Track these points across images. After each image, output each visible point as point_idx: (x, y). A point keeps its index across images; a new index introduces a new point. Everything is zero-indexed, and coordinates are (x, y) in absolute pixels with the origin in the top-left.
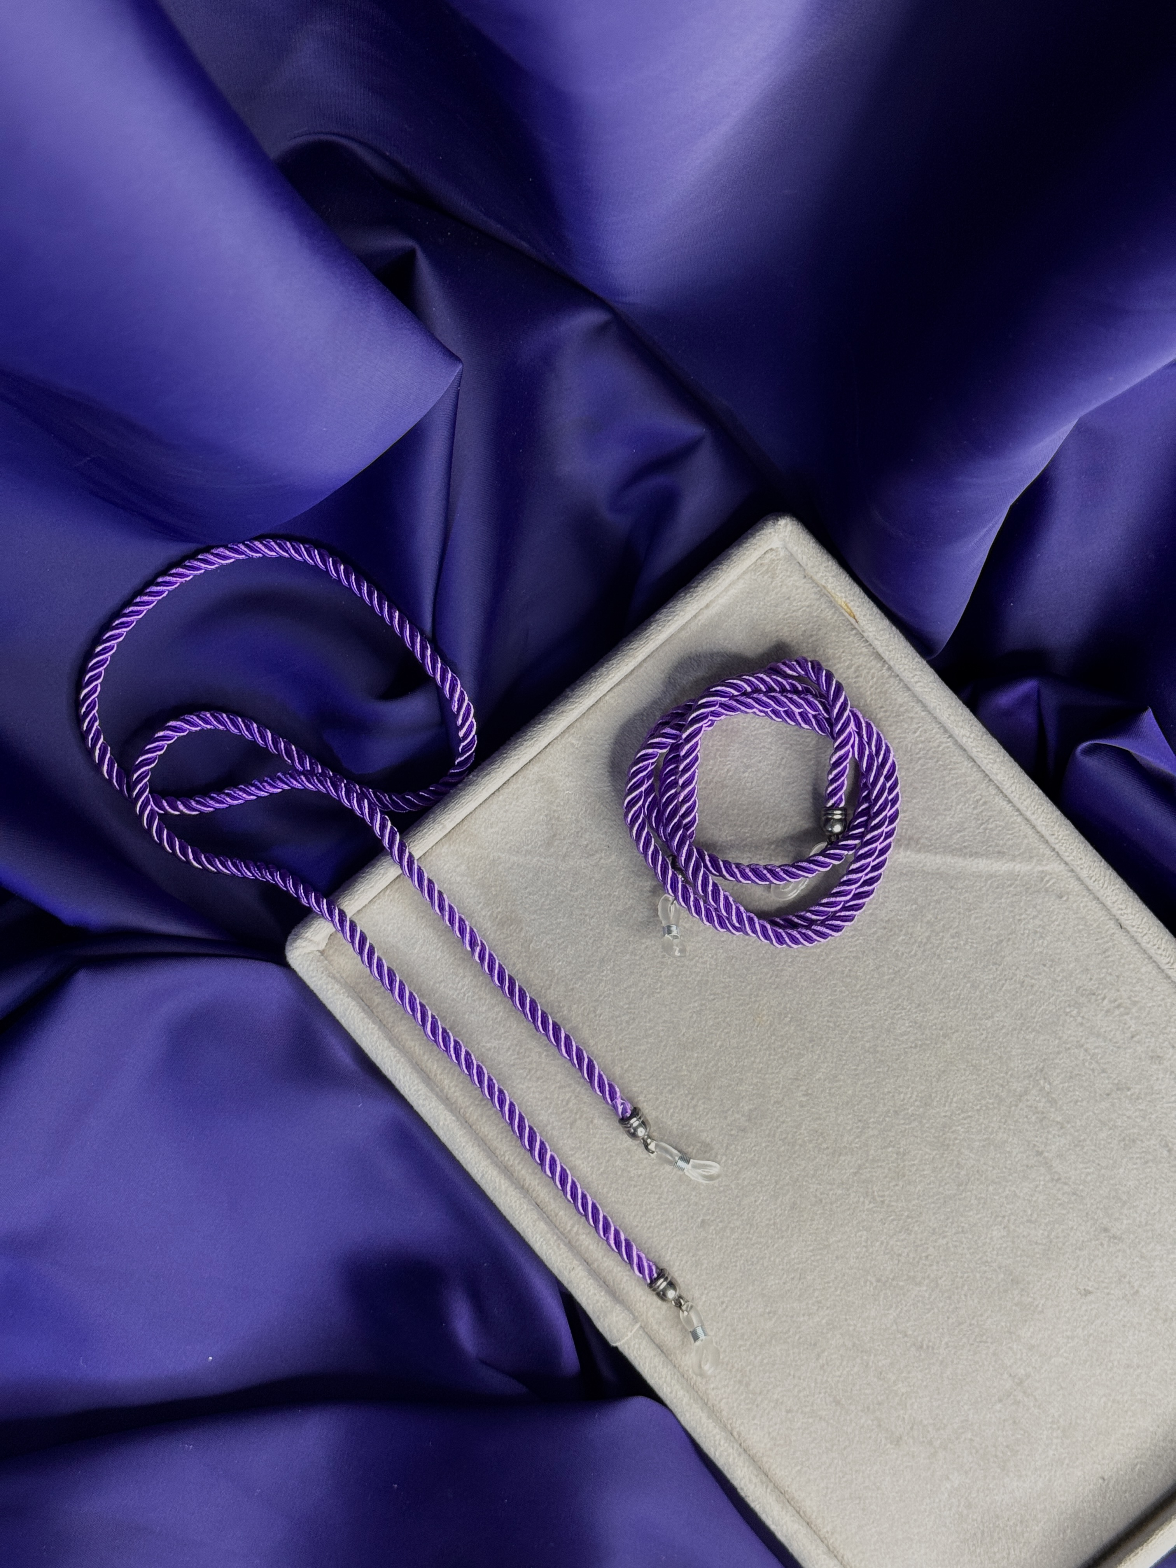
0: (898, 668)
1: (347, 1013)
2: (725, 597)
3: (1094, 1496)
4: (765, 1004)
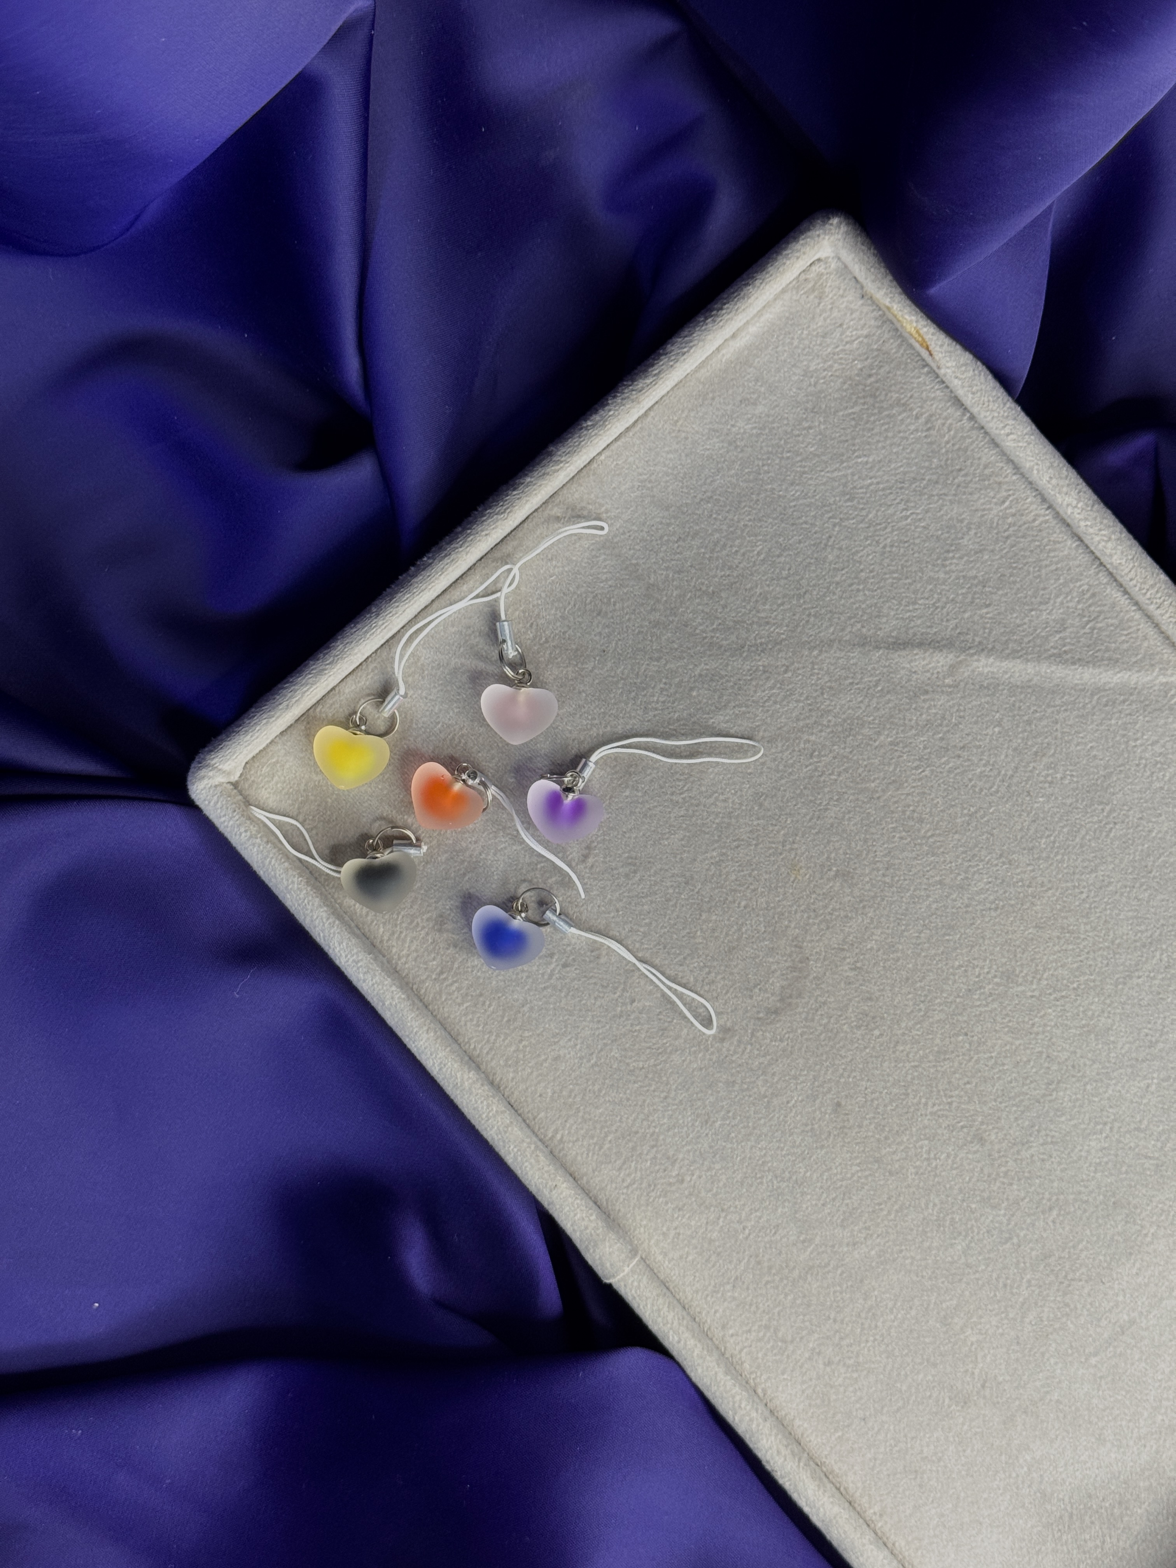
2: (758, 325)
4: (804, 853)
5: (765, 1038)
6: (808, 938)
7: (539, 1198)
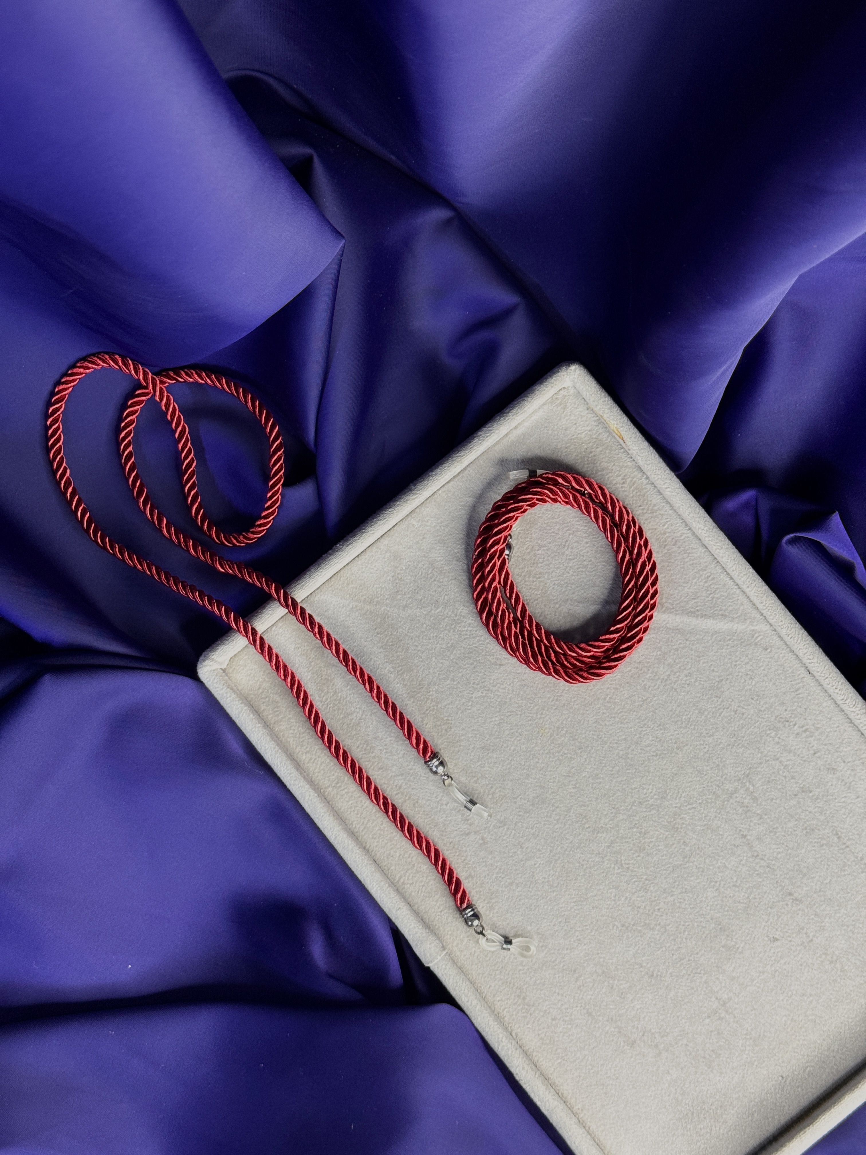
0: (654, 477)
1: (241, 715)
2: (529, 422)
3: (775, 1089)
4: (547, 720)
5: (522, 827)
6: (549, 769)
7: (390, 915)
